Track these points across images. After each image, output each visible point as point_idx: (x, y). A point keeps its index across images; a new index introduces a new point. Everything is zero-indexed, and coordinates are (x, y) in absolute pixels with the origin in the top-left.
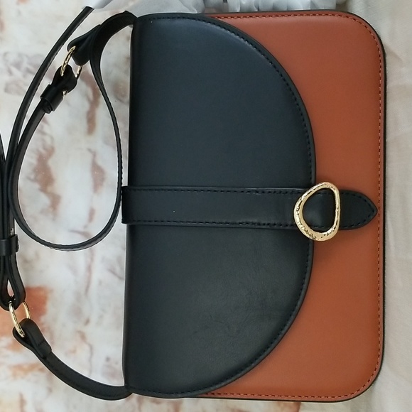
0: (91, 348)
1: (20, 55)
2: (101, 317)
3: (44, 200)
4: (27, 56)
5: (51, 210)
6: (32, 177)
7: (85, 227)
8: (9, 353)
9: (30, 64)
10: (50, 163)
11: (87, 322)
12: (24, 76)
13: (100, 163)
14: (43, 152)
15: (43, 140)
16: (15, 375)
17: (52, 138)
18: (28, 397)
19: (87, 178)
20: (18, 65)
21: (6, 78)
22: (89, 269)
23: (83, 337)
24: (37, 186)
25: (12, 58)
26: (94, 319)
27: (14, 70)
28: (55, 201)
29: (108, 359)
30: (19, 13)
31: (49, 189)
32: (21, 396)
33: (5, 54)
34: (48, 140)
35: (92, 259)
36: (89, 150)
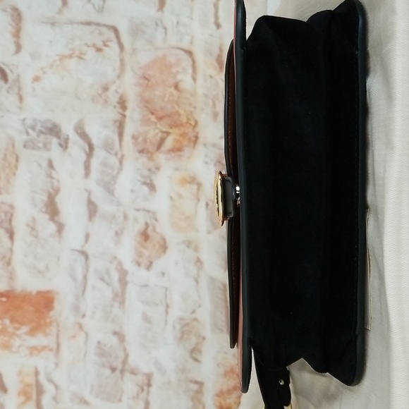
0: (87, 334)
1: (35, 120)
2: (94, 312)
3: (52, 227)
4: (40, 121)
5: (57, 234)
6: (44, 210)
7: (83, 247)
8: (27, 337)
9: (42, 126)
10: (57, 199)
11: (84, 316)
12: (38, 136)
13: (93, 199)
14: (52, 191)
15: (52, 183)
16: (31, 354)
17: (58, 181)
18: (41, 369)
19: (84, 210)
20: (33, 128)
21: (25, 137)
22: (85, 277)
23: (81, 327)
24: (47, 217)
25: (29, 122)
26: (89, 314)
27: (30, 131)
28: (61, 227)
29: (99, 343)
30: (34, 89)
31: (56, 219)
32: (36, 368)
33: (24, 120)
34: (55, 182)
35: (87, 270)
36: (86, 190)
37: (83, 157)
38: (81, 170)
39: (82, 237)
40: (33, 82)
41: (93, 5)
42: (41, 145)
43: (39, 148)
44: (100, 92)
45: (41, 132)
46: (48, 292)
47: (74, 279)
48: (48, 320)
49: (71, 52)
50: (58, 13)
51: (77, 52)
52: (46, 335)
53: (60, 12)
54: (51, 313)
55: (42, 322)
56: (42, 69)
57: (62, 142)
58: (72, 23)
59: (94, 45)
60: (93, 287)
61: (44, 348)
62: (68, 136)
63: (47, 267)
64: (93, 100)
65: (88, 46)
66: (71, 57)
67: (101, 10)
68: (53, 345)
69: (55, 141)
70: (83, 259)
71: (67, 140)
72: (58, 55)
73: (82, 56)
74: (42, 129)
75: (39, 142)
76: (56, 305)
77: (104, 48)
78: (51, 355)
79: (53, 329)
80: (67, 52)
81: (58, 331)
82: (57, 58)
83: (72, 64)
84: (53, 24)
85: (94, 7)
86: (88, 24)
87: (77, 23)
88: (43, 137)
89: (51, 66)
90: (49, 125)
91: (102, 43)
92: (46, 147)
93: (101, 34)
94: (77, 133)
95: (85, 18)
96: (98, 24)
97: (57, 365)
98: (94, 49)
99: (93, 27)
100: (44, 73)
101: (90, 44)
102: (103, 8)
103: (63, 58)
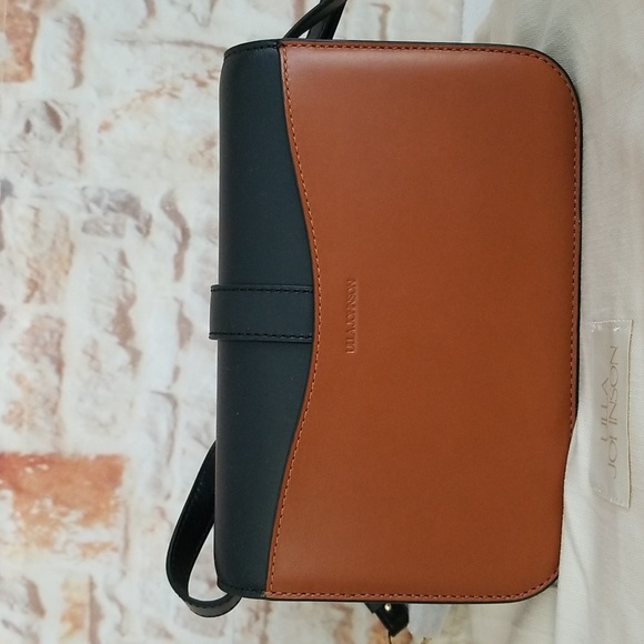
37: (174, 249)
38: (169, 269)
39: (169, 372)
40: (99, 132)
41: (195, 15)
42: (108, 228)
43: (106, 232)
44: (202, 148)
45: (110, 208)
46: (114, 457)
47: (154, 437)
48: (112, 502)
49: (160, 86)
50: (140, 27)
51: (168, 86)
52: (108, 525)
53: (143, 25)
54: (118, 492)
55: (103, 506)
56: (114, 111)
57: (141, 225)
58: (161, 42)
59: (194, 77)
60: (184, 452)
61: (104, 546)
62: (151, 216)
63: (114, 418)
64: (190, 160)
65: (186, 78)
66: (158, 93)
67: (206, 23)
68: (119, 542)
69: (130, 222)
70: (169, 407)
71: (148, 222)
72: (138, 91)
73: (176, 93)
74: (112, 205)
75: (106, 224)
76: (126, 477)
77: (209, 81)
78: (116, 557)
79: (120, 516)
80: (152, 86)
81: (127, 519)
82: (138, 95)
83: (161, 104)
84: (132, 43)
85: (196, 20)
86: (187, 44)
87: (169, 42)
88: (112, 215)
89: (128, 108)
90: (122, 197)
91: (206, 74)
92: (117, 232)
93: (205, 59)
94: (165, 211)
95: (181, 35)
96: (201, 45)
97: (124, 573)
98: (194, 83)
99: (193, 49)
100: (117, 117)
101: (188, 76)
102: (209, 20)
103: (145, 95)
